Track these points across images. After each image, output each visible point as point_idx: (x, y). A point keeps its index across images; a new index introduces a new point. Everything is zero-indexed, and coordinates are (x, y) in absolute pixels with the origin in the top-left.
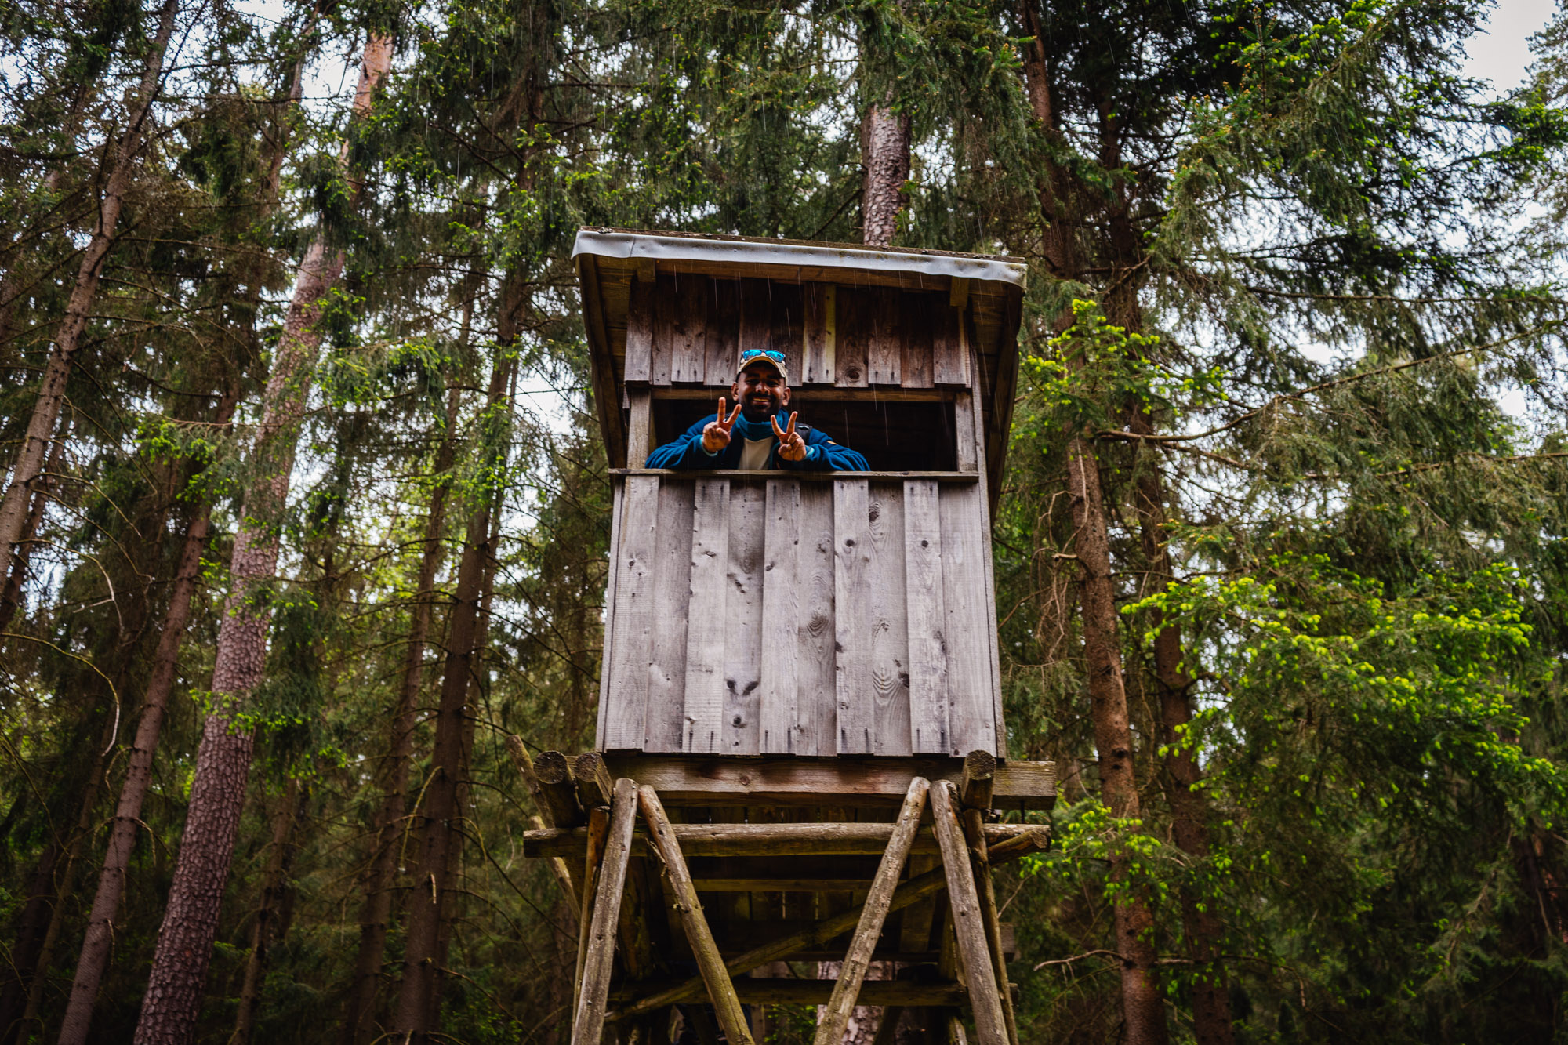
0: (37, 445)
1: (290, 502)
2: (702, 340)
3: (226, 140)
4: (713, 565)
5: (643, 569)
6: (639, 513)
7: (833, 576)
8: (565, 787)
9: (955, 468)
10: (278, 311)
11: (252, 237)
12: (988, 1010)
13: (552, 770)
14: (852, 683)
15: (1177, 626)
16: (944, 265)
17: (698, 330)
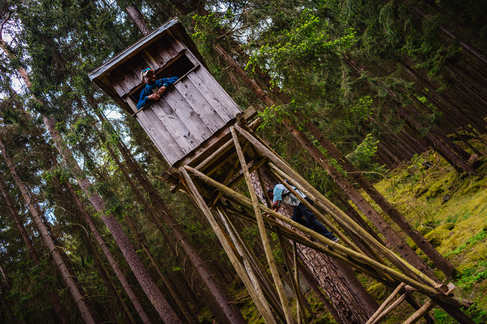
0: (26, 195)
1: (82, 168)
2: (129, 78)
3: (9, 112)
4: (165, 118)
5: (153, 129)
6: (144, 119)
7: (188, 103)
8: (170, 177)
9: (194, 66)
10: (49, 136)
11: (31, 126)
12: (272, 156)
13: (166, 176)
14: (206, 119)
15: (257, 65)
16: (162, 29)
17: (127, 77)
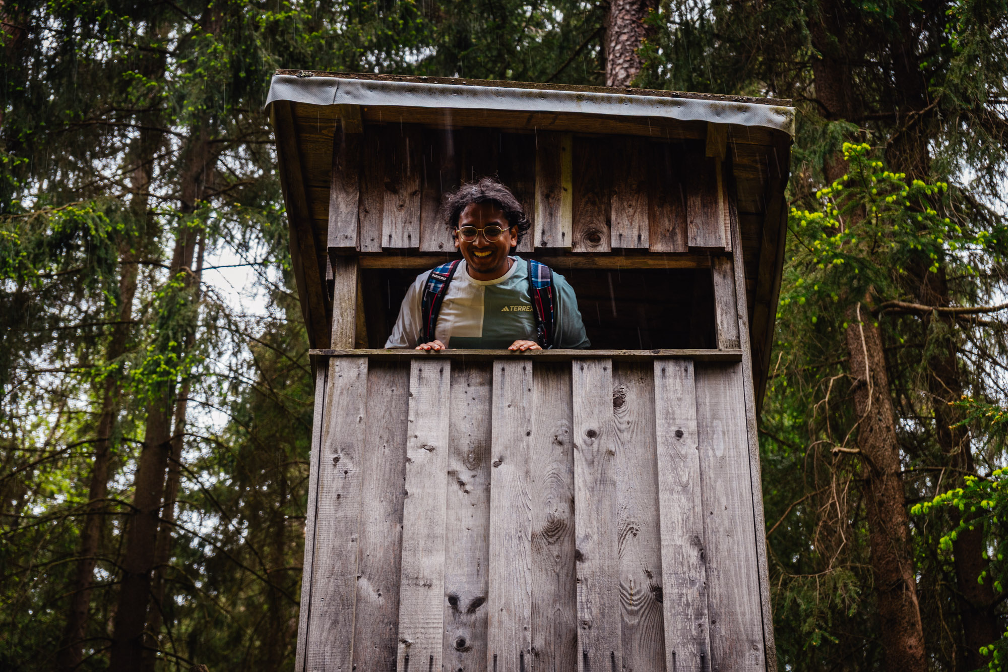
2: (417, 199)
4: (431, 461)
5: (350, 466)
6: (345, 400)
7: (572, 473)
9: (714, 346)
14: (595, 598)
15: (979, 528)
16: (698, 109)
17: (415, 186)
